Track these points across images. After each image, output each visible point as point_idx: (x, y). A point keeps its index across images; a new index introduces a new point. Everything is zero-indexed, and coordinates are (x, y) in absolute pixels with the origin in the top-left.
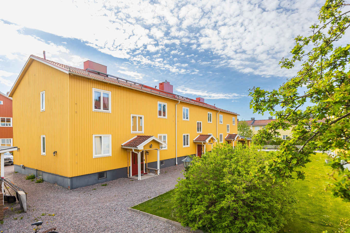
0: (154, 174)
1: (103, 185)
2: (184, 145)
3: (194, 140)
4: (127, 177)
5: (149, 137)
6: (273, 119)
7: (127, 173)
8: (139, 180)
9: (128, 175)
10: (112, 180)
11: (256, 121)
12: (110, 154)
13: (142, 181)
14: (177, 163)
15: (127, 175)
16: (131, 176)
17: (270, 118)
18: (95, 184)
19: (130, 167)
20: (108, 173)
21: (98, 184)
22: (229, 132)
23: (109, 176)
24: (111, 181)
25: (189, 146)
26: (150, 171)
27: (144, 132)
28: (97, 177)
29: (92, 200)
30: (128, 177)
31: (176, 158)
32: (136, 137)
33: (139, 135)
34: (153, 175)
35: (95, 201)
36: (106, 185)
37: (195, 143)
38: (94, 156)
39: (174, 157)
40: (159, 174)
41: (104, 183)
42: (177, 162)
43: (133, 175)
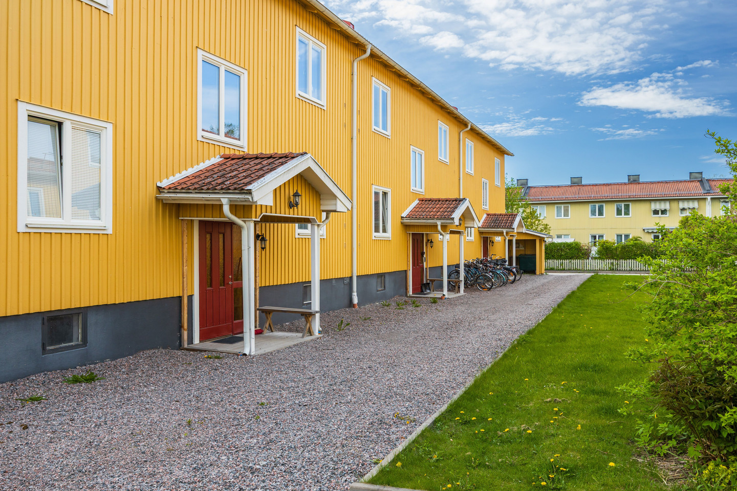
0: (300, 335)
1: (76, 381)
2: (377, 230)
3: (404, 215)
4: (180, 347)
5: (287, 158)
6: (583, 183)
7: (181, 327)
8: (247, 352)
9: (185, 334)
10: (114, 358)
11: (533, 190)
12: (106, 221)
13: (266, 358)
14: (356, 300)
15: (180, 338)
16: (196, 340)
17: (575, 180)
18: (26, 375)
19: (190, 298)
20: (92, 319)
21: (41, 377)
22: (487, 207)
23: (97, 335)
24: (108, 362)
25: (388, 235)
26: (275, 324)
27: (246, 145)
28: (34, 337)
29: (46, 456)
30: (186, 346)
31: (351, 278)
32: (216, 160)
33: (227, 152)
34: (292, 338)
35: (72, 461)
36: (91, 379)
37: (406, 227)
38: (25, 219)
39: (347, 274)
40: (316, 334)
41: (80, 371)
42: (355, 294)
43: (203, 338)
